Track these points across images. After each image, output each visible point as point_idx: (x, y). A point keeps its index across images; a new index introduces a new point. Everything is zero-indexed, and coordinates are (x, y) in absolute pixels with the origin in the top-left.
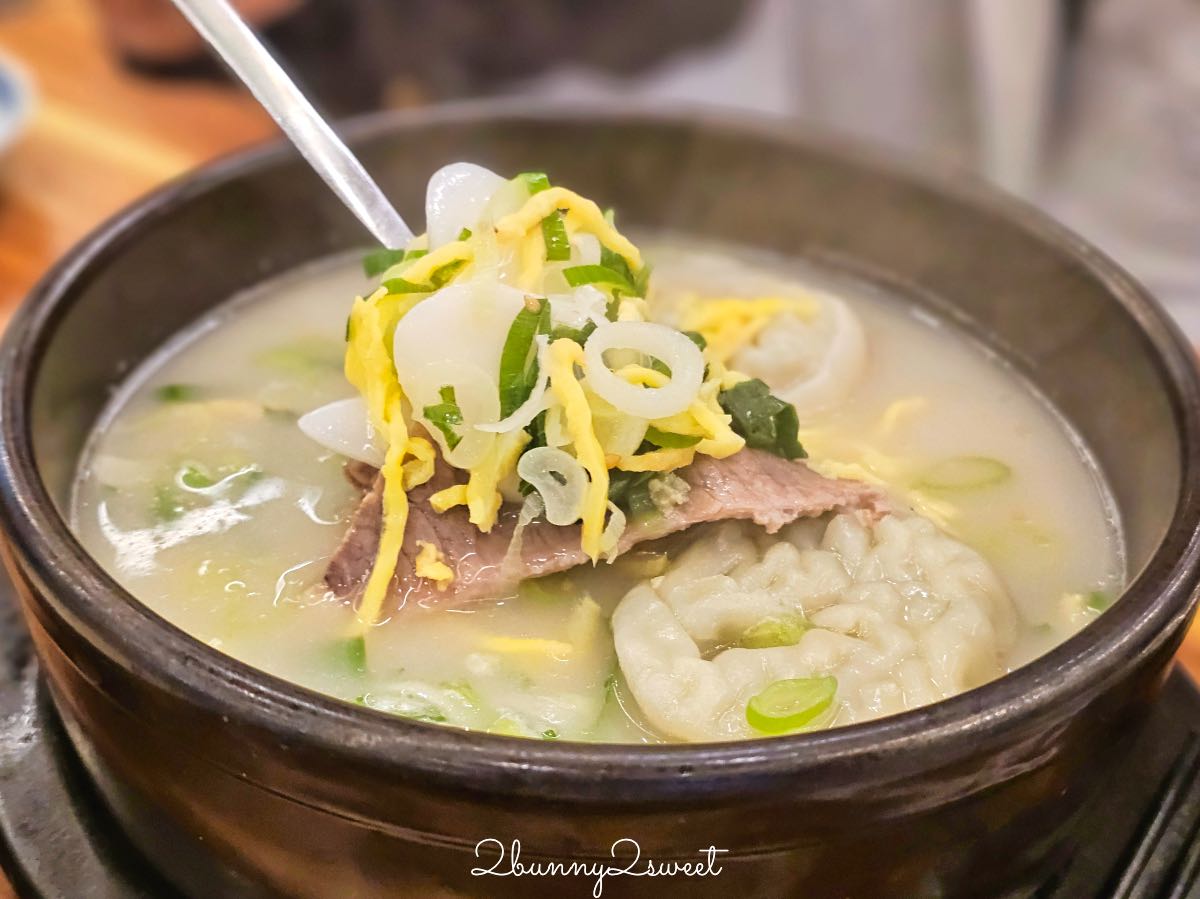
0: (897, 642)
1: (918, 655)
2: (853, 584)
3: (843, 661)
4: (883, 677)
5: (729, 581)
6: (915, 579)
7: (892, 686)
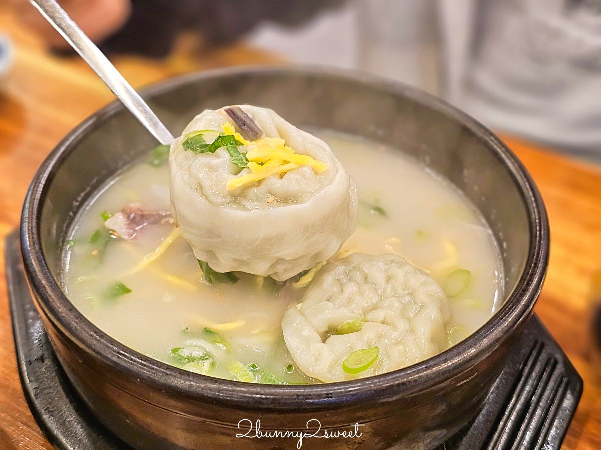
0: (402, 325)
1: (412, 331)
2: (382, 298)
3: (380, 337)
4: (398, 343)
5: (330, 305)
6: (408, 295)
7: (402, 347)
